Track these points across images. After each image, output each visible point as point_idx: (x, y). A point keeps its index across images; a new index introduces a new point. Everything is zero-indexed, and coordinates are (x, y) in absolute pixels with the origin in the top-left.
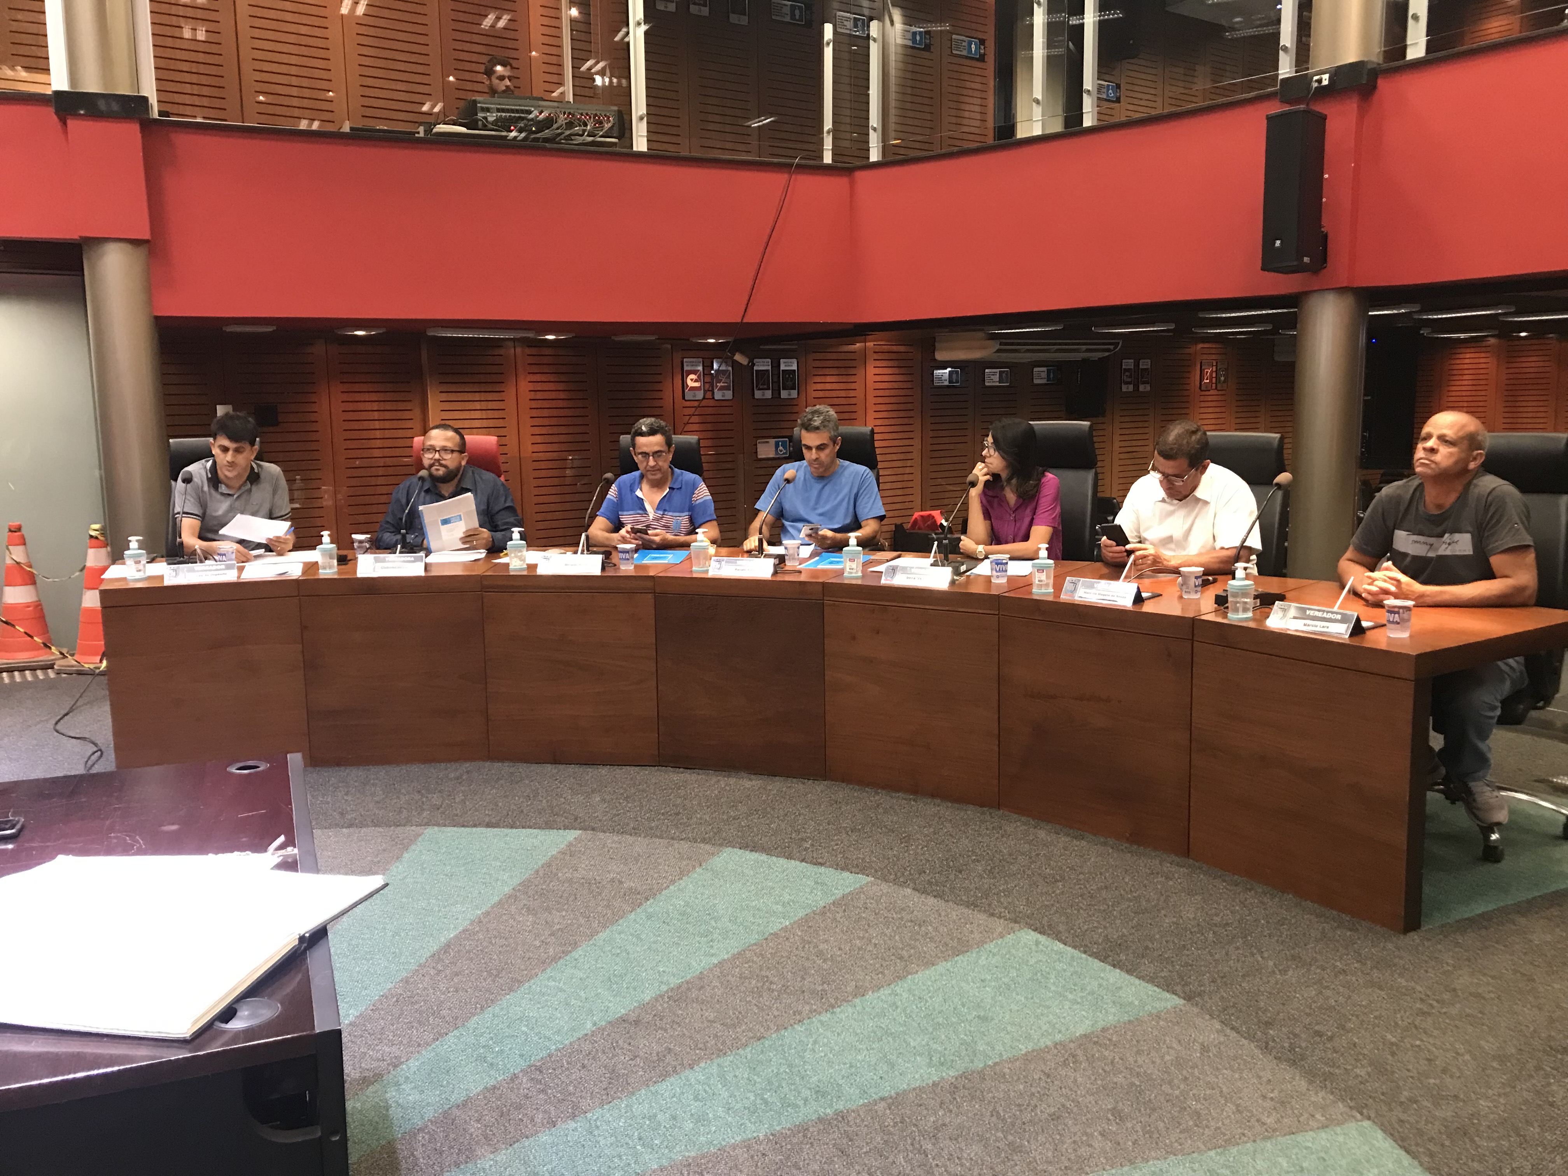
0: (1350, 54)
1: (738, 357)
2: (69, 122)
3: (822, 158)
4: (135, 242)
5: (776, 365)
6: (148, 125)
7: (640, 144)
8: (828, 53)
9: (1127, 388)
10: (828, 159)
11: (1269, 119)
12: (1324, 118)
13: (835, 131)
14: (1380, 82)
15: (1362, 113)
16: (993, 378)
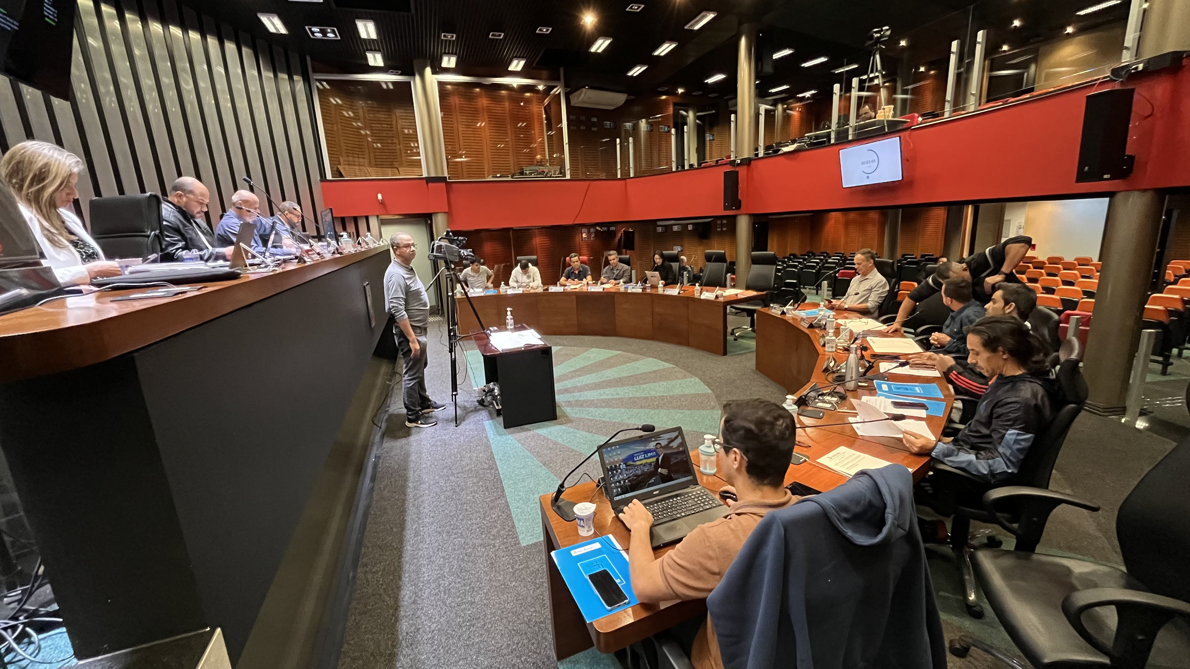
0: (746, 156)
1: (597, 228)
2: (429, 184)
3: (617, 175)
4: (445, 213)
5: (609, 229)
6: (447, 183)
7: (568, 177)
8: (618, 147)
9: (719, 230)
10: (619, 176)
11: (725, 173)
12: (738, 172)
13: (621, 168)
14: (752, 162)
15: (748, 170)
16: (675, 228)
